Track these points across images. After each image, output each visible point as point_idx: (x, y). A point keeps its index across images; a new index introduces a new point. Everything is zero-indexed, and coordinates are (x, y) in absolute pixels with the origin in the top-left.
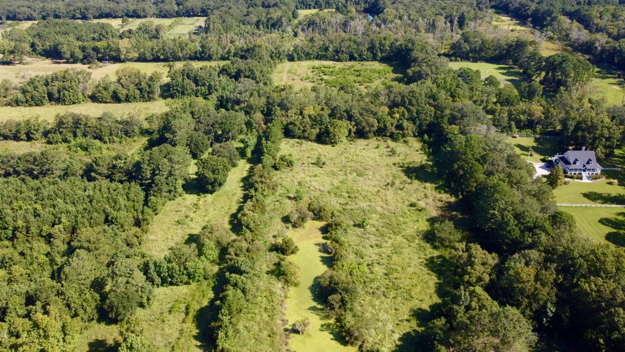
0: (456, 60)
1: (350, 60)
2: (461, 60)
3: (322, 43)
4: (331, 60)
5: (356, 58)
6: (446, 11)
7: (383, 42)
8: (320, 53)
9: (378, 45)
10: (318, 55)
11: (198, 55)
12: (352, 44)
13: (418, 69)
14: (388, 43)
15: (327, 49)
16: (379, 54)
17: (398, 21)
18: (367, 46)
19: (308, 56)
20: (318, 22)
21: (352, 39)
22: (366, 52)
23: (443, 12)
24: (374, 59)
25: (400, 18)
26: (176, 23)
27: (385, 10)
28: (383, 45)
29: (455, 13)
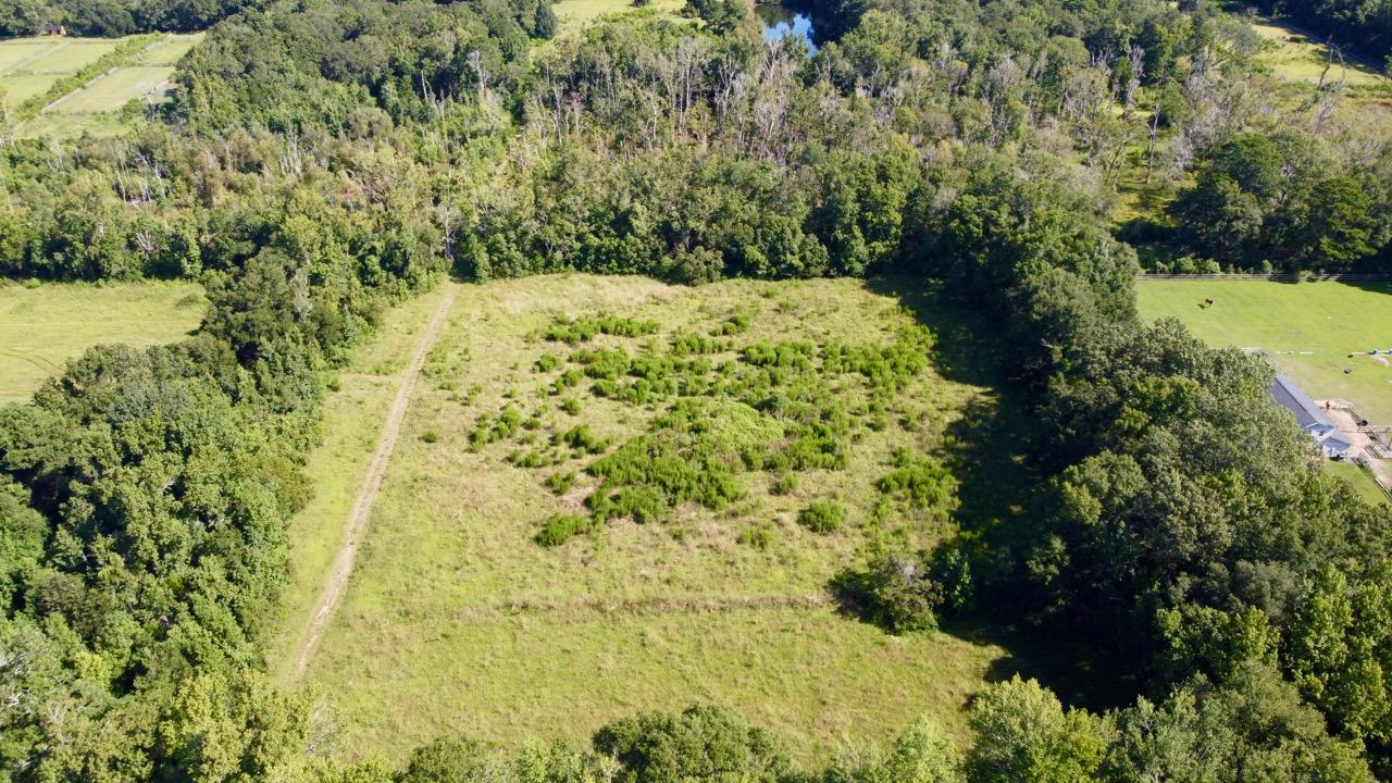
0: (1202, 271)
1: (729, 273)
2: (1224, 269)
3: (601, 192)
4: (642, 271)
5: (756, 264)
6: (1087, 15)
7: (877, 190)
8: (593, 241)
9: (852, 207)
10: (585, 250)
12: (735, 201)
14: (897, 195)
15: (622, 223)
16: (860, 247)
17: (919, 67)
18: (804, 210)
19: (540, 255)
20: (607, 70)
21: (737, 176)
22: (801, 235)
23: (1074, 19)
24: (837, 265)
25: (923, 51)
27: (865, 18)
28: (878, 207)
29: (1119, 26)
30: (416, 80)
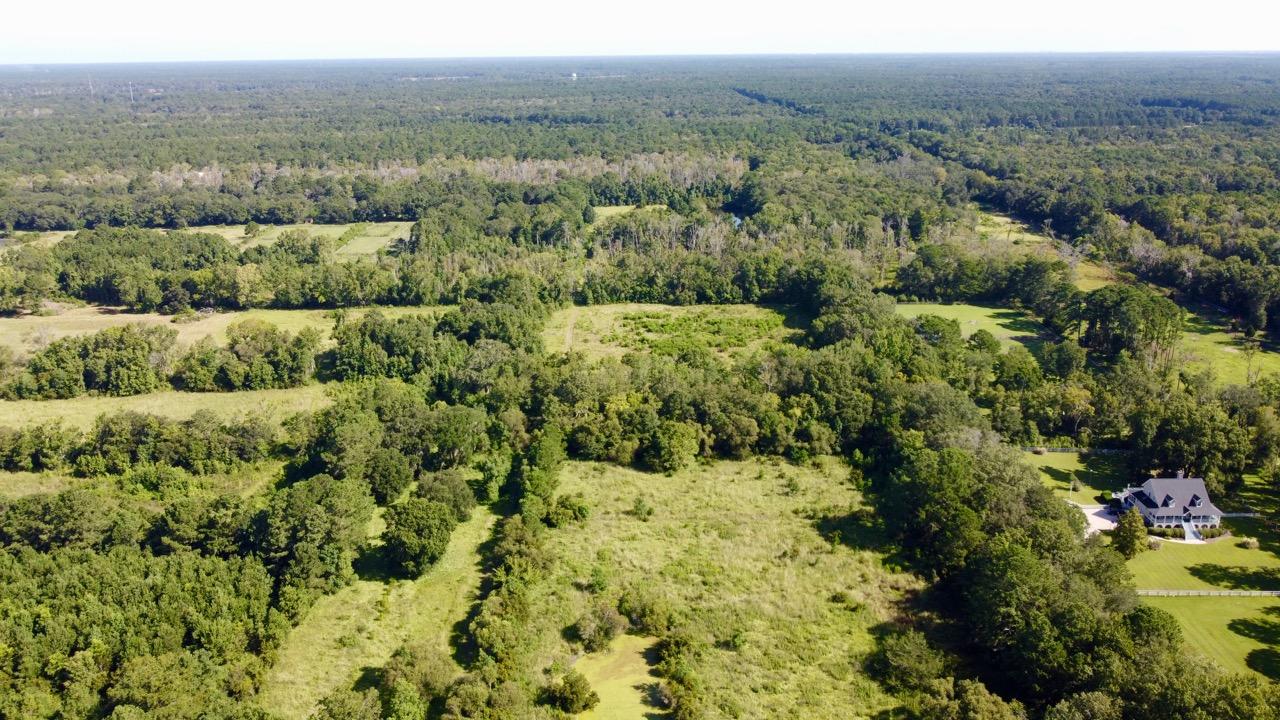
0: (910, 301)
1: (699, 302)
2: (920, 300)
3: (641, 269)
4: (660, 302)
5: (711, 298)
6: (885, 206)
7: (764, 266)
8: (639, 289)
9: (752, 273)
10: (635, 293)
11: (395, 295)
12: (701, 270)
13: (834, 318)
14: (772, 268)
15: (651, 281)
16: (757, 290)
17: (791, 227)
18: (731, 275)
19: (615, 295)
20: (634, 230)
21: (702, 261)
22: (730, 286)
23: (878, 209)
24: (747, 299)
25: (795, 221)
26: (352, 235)
27: (765, 207)
28: (764, 274)
29: (902, 211)
30: (534, 237)
